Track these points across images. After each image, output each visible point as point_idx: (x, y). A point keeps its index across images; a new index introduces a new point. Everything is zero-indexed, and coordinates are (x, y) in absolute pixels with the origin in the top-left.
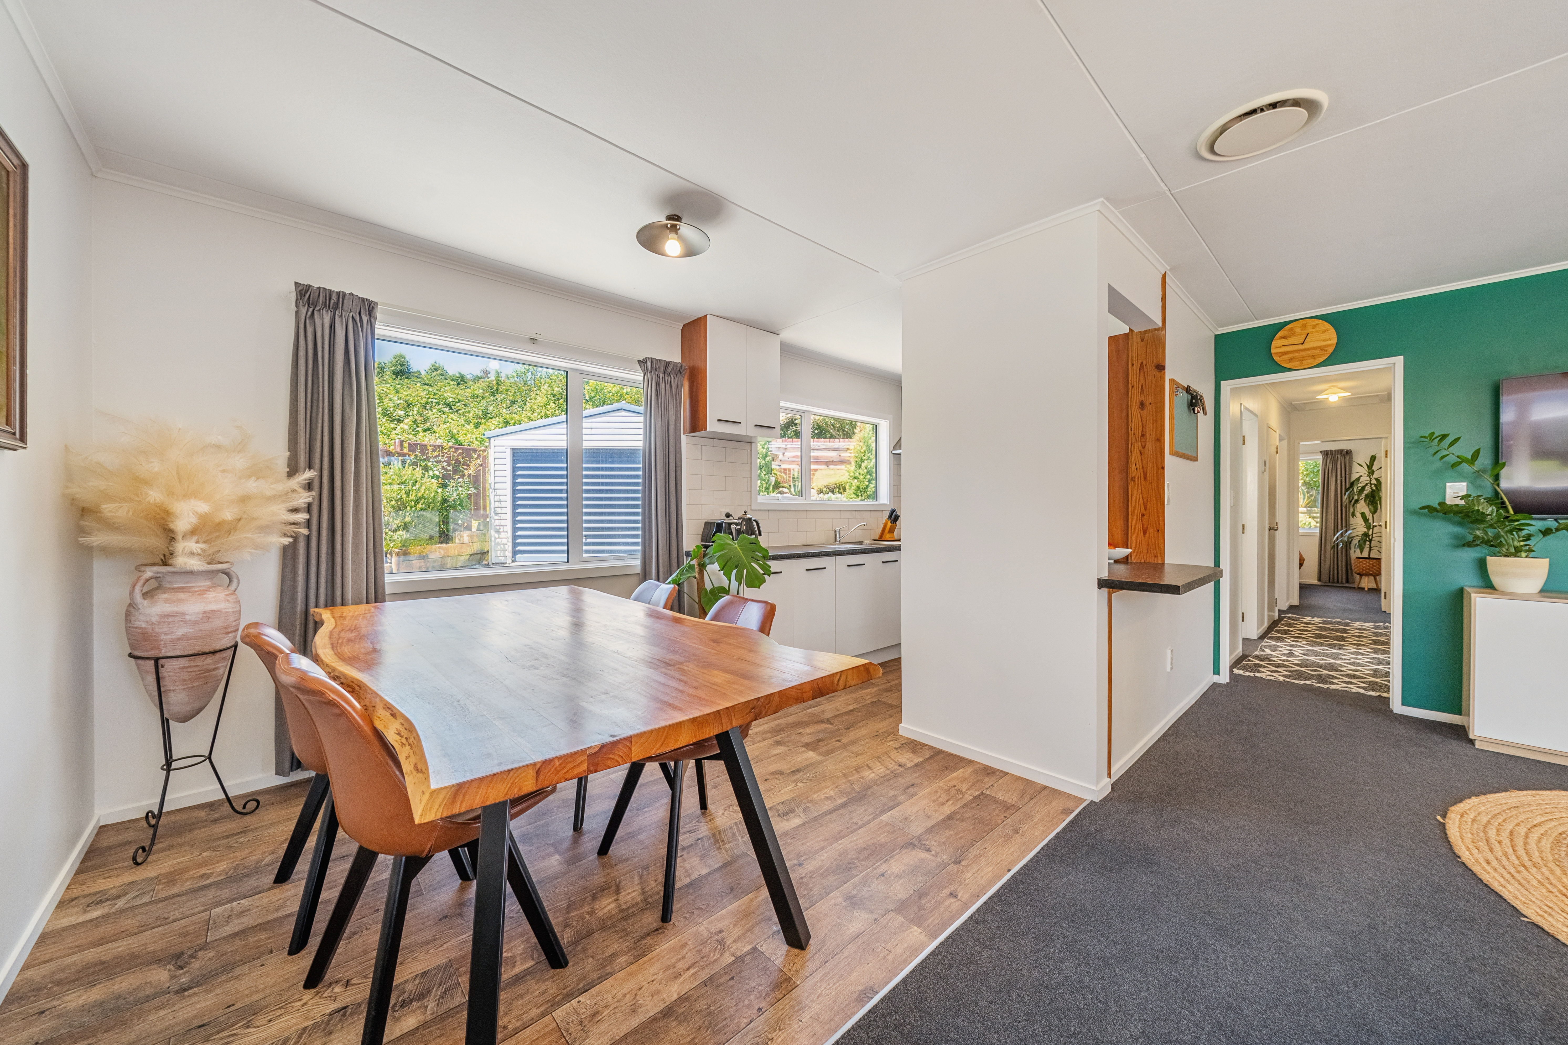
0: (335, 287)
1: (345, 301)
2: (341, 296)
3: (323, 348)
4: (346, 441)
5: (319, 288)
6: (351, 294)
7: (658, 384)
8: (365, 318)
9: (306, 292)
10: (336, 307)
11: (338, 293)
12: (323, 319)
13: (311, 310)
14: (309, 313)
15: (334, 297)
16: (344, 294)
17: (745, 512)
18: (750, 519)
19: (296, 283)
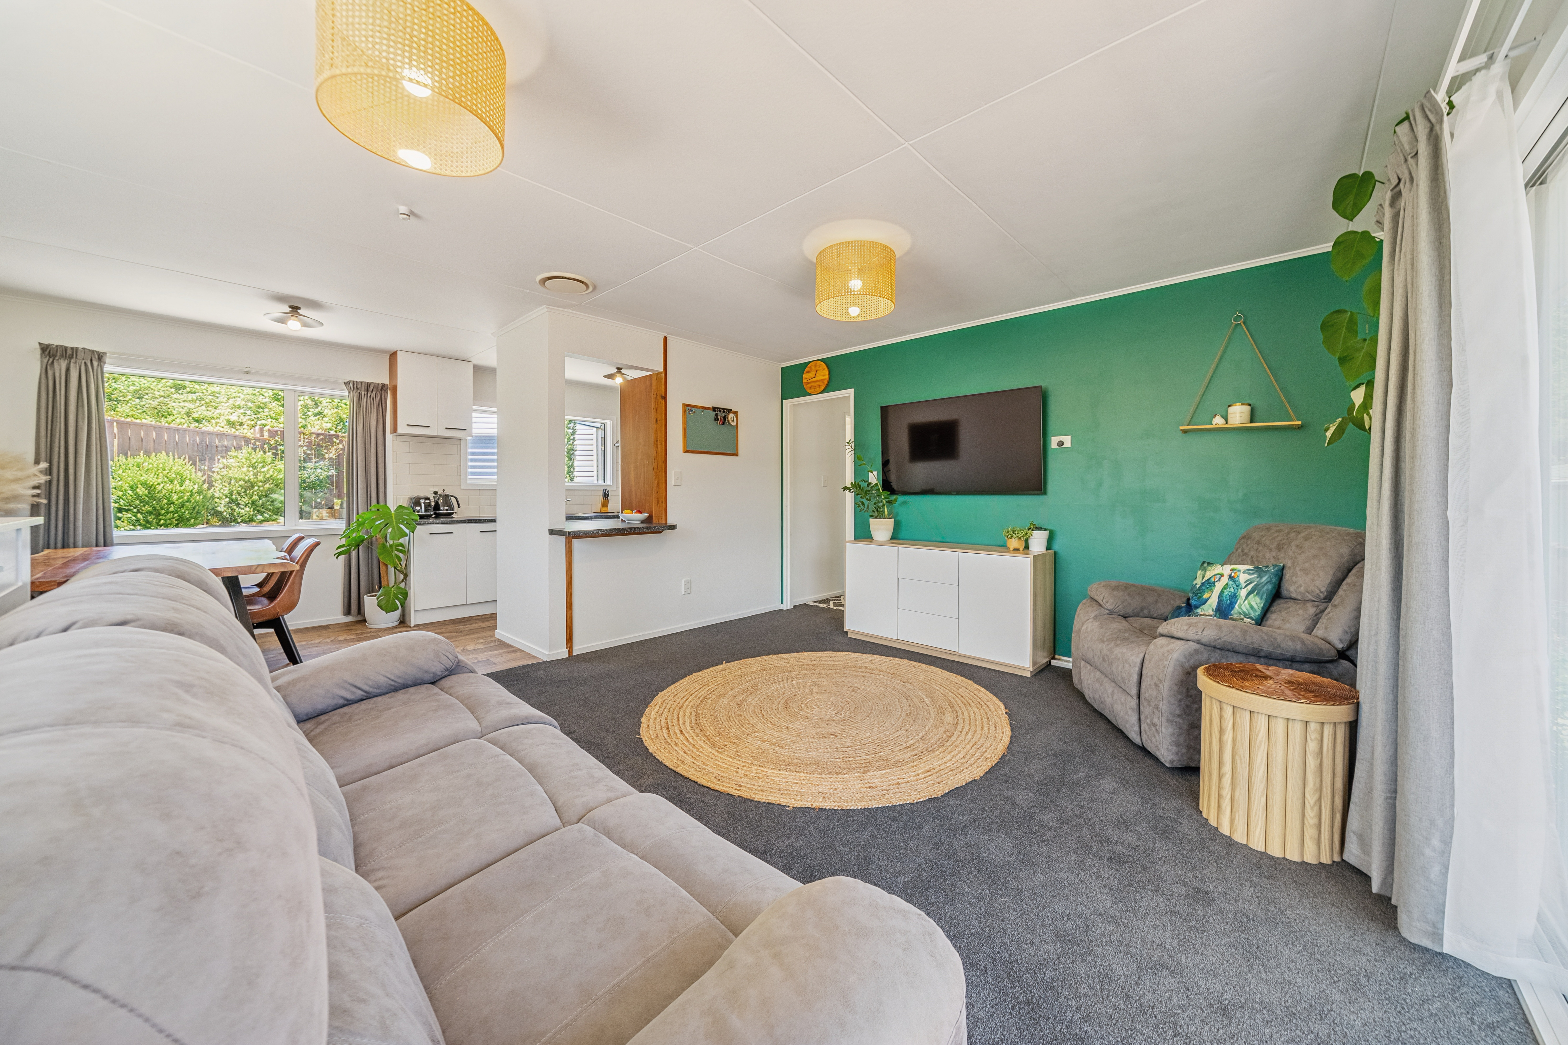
0: (69, 344)
1: (78, 353)
2: (75, 350)
3: (60, 384)
4: (78, 444)
5: (57, 346)
6: (84, 349)
7: (360, 398)
8: (95, 363)
9: (47, 348)
10: (71, 357)
11: (72, 348)
12: (60, 365)
13: (51, 360)
14: (50, 362)
15: (69, 352)
16: (77, 349)
17: (444, 491)
18: (447, 496)
19: (40, 343)
